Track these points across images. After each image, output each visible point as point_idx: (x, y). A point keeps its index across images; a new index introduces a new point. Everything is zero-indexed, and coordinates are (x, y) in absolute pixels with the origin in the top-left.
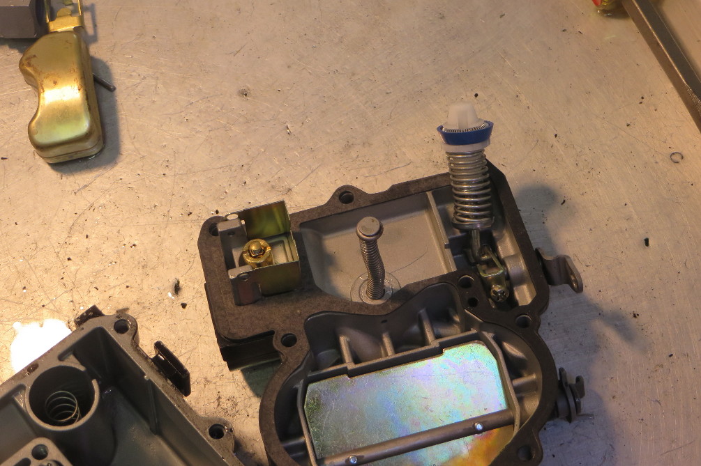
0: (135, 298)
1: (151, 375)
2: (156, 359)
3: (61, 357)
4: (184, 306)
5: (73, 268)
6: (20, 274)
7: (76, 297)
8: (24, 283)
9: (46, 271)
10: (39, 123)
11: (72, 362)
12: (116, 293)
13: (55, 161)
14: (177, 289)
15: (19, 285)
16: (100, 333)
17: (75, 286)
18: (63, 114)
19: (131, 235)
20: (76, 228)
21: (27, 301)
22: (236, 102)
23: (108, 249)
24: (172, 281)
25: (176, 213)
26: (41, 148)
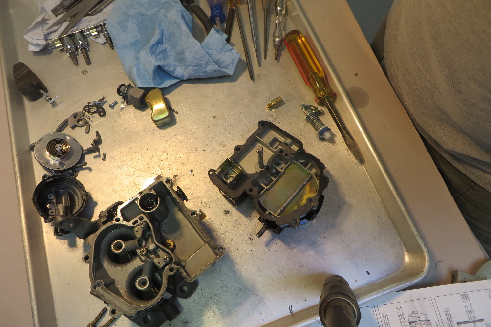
0: (180, 172)
1: (175, 196)
2: (177, 192)
3: (149, 190)
4: (194, 176)
5: (163, 163)
6: (147, 164)
7: (163, 171)
8: (148, 166)
9: (155, 163)
10: (154, 115)
11: (153, 192)
12: (174, 171)
13: (159, 125)
14: (192, 171)
15: (147, 167)
16: (161, 183)
17: (163, 168)
18: (160, 112)
19: (180, 155)
20: (164, 151)
21: (149, 171)
22: (212, 119)
23: (173, 158)
24: (191, 169)
25: (193, 149)
26: (155, 122)
